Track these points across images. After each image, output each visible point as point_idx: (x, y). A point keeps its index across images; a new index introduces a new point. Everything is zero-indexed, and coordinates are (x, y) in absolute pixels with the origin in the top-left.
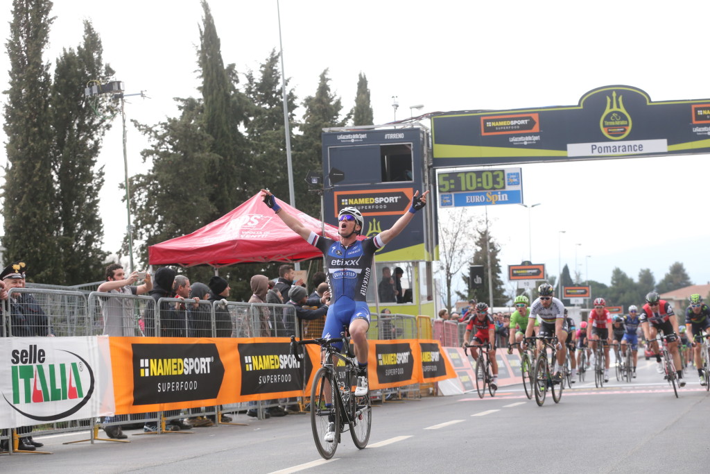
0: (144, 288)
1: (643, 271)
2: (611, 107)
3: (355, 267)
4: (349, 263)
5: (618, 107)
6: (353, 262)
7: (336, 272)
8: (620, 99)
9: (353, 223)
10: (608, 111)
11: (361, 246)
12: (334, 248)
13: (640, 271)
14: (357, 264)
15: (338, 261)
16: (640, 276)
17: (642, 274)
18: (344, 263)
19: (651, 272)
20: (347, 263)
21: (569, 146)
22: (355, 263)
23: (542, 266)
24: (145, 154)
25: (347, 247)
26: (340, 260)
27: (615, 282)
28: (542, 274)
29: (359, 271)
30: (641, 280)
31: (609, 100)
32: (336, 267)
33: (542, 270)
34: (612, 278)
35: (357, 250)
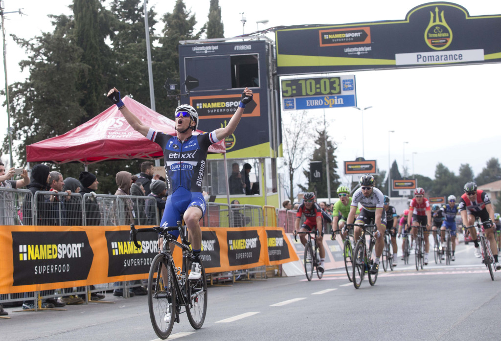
0: (22, 182)
1: (463, 166)
2: (434, 21)
3: (191, 160)
4: (185, 156)
5: (441, 21)
6: (189, 156)
7: (173, 165)
8: (442, 14)
9: (188, 119)
10: (431, 24)
11: (197, 140)
12: (171, 142)
13: (460, 166)
14: (193, 157)
15: (175, 154)
16: (461, 170)
17: (462, 168)
18: (181, 156)
19: (470, 166)
20: (183, 156)
21: (397, 56)
22: (191, 156)
23: (374, 162)
24: (23, 64)
25: (183, 141)
26: (177, 153)
27: (438, 175)
28: (373, 169)
29: (195, 163)
30: (461, 174)
31: (432, 15)
32: (173, 160)
33: (374, 165)
34: (436, 172)
35: (192, 144)
